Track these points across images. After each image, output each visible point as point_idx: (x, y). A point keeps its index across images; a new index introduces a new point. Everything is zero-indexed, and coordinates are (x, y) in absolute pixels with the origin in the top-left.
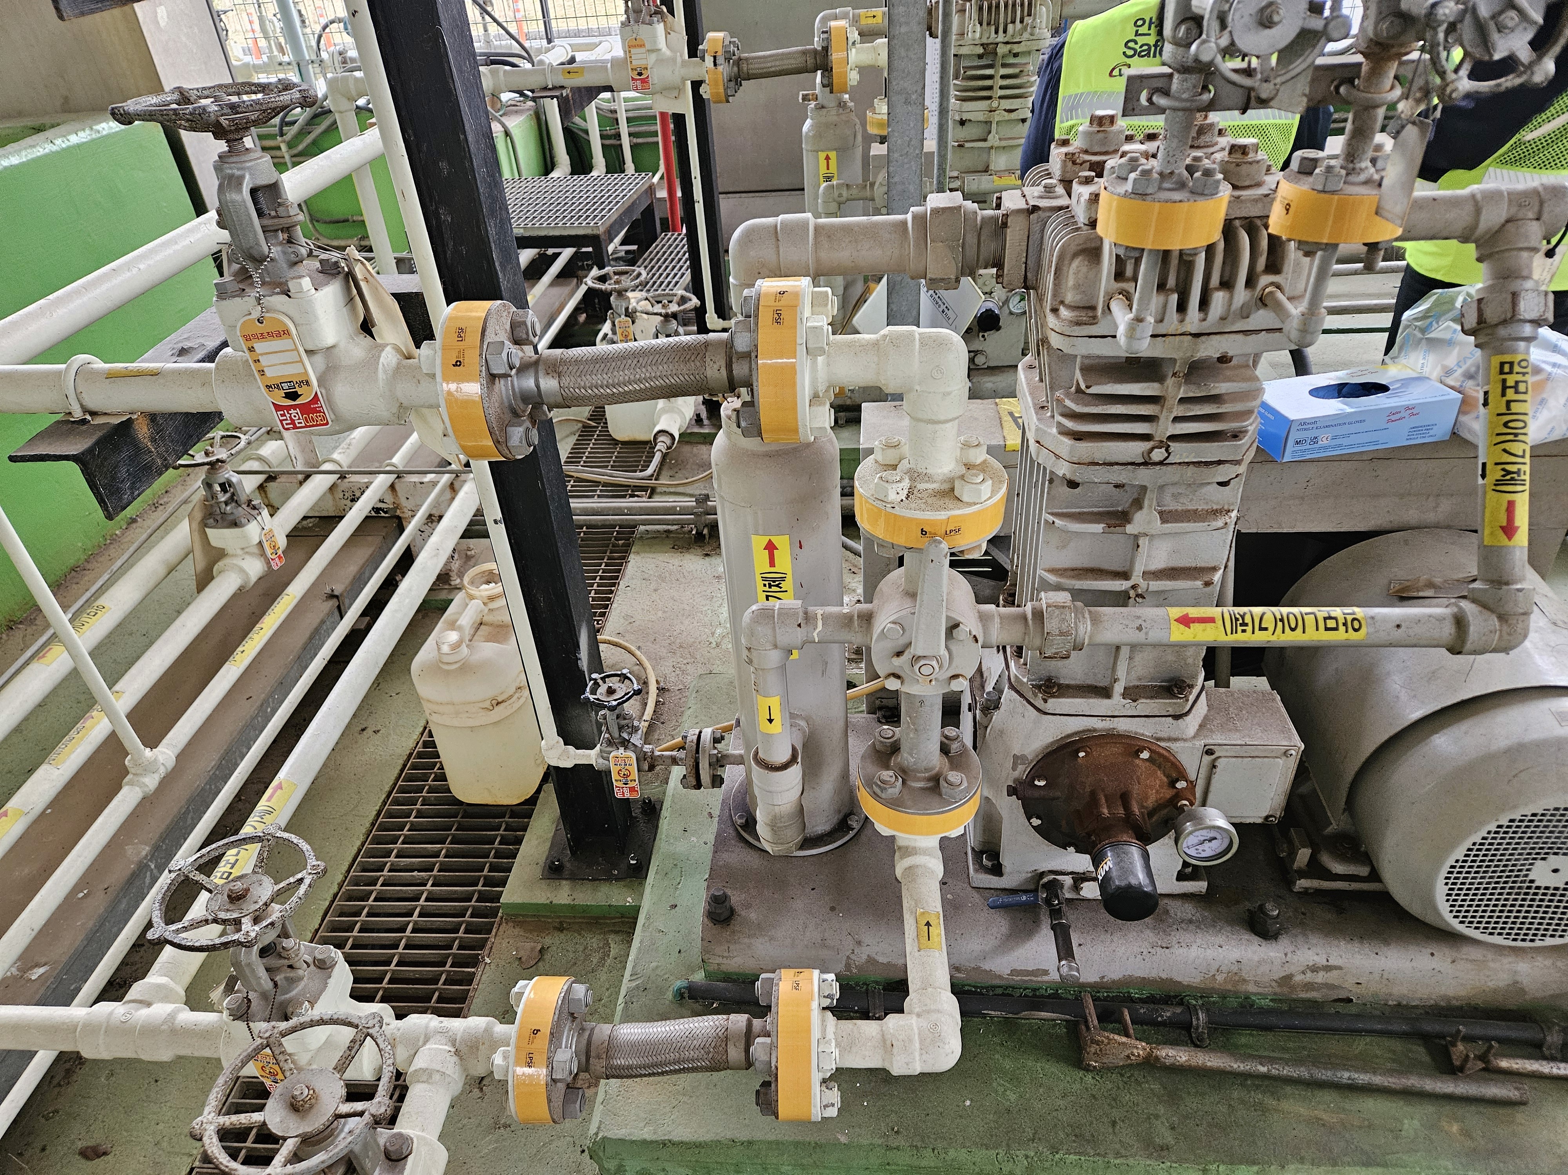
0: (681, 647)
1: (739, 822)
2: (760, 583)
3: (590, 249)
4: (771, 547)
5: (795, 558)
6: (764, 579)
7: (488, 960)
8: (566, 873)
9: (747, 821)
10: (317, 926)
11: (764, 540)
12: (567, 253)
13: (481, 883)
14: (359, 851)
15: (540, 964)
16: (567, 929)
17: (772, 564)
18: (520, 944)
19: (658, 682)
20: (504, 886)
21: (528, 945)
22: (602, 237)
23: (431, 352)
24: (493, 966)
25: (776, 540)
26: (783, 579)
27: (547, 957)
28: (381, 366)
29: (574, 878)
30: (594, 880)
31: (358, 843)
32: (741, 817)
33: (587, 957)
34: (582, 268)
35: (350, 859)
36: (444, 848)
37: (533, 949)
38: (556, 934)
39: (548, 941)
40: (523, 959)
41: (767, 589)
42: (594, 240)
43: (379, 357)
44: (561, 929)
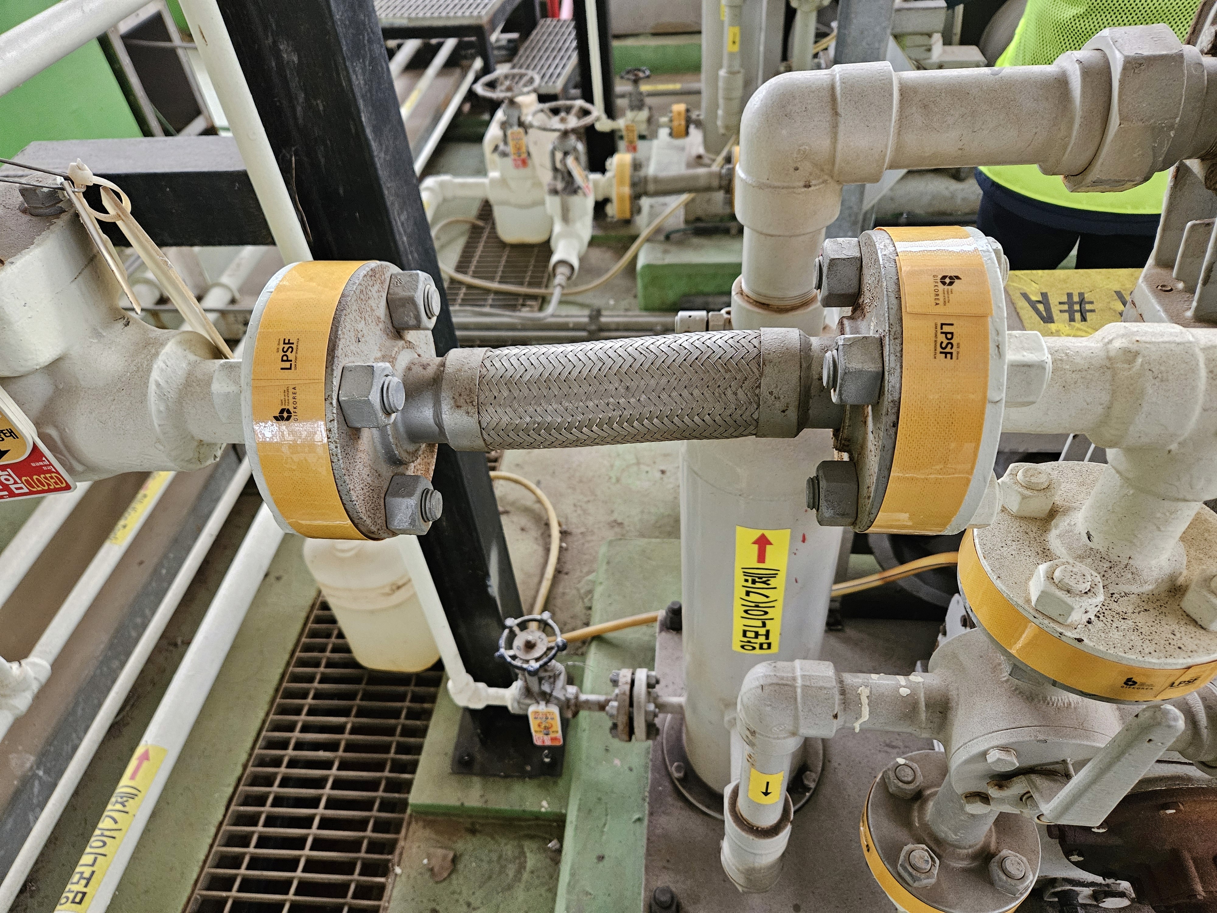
0: (581, 481)
1: (676, 775)
2: (739, 578)
3: (473, 39)
4: (762, 543)
5: (793, 553)
6: (746, 574)
7: (398, 870)
8: (477, 767)
9: (686, 775)
10: (220, 817)
11: (756, 534)
12: (450, 43)
13: (388, 767)
14: (264, 722)
15: (454, 876)
16: (480, 832)
17: (761, 558)
18: (432, 850)
19: (560, 525)
20: (413, 771)
21: (440, 852)
22: (487, 27)
23: (231, 388)
24: (404, 878)
25: (769, 535)
26: (774, 576)
27: (460, 867)
28: (152, 387)
29: (485, 773)
30: (506, 777)
31: (262, 715)
32: (678, 769)
33: (503, 868)
34: (465, 57)
35: (254, 734)
36: (349, 722)
37: (445, 857)
38: (469, 837)
39: (460, 846)
40: (436, 870)
41: (749, 584)
42: (478, 31)
43: (149, 370)
44: (473, 831)
